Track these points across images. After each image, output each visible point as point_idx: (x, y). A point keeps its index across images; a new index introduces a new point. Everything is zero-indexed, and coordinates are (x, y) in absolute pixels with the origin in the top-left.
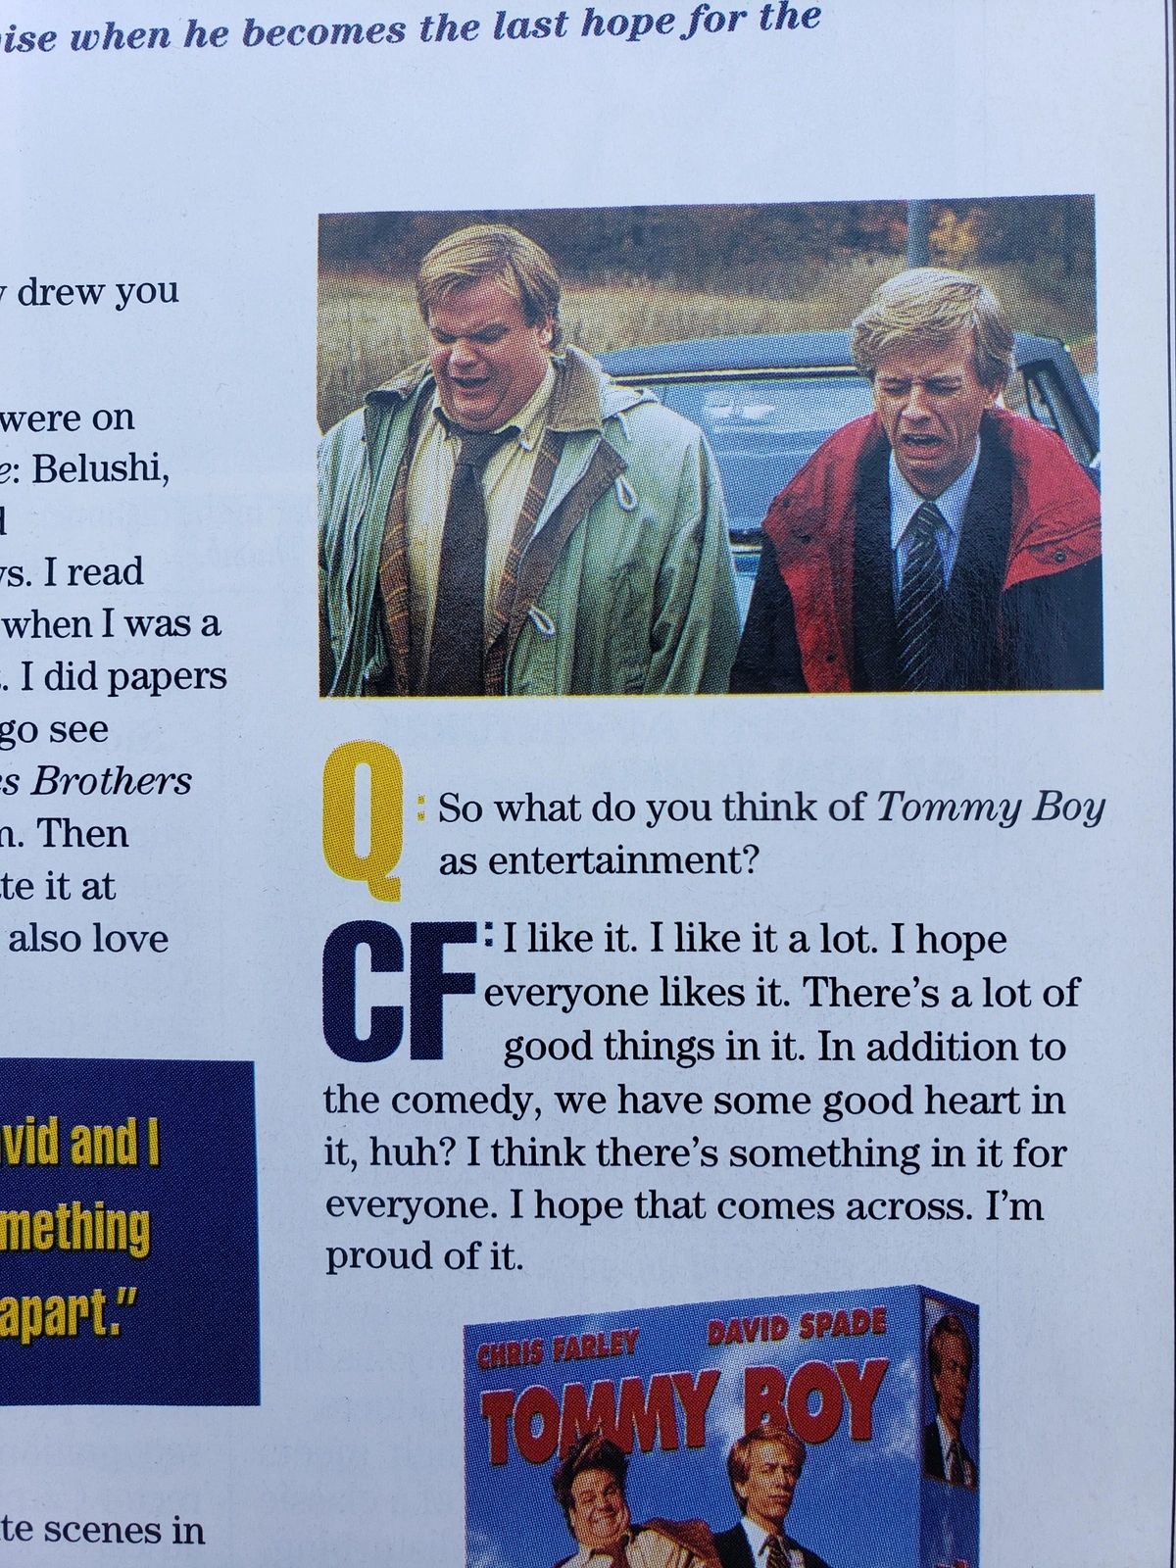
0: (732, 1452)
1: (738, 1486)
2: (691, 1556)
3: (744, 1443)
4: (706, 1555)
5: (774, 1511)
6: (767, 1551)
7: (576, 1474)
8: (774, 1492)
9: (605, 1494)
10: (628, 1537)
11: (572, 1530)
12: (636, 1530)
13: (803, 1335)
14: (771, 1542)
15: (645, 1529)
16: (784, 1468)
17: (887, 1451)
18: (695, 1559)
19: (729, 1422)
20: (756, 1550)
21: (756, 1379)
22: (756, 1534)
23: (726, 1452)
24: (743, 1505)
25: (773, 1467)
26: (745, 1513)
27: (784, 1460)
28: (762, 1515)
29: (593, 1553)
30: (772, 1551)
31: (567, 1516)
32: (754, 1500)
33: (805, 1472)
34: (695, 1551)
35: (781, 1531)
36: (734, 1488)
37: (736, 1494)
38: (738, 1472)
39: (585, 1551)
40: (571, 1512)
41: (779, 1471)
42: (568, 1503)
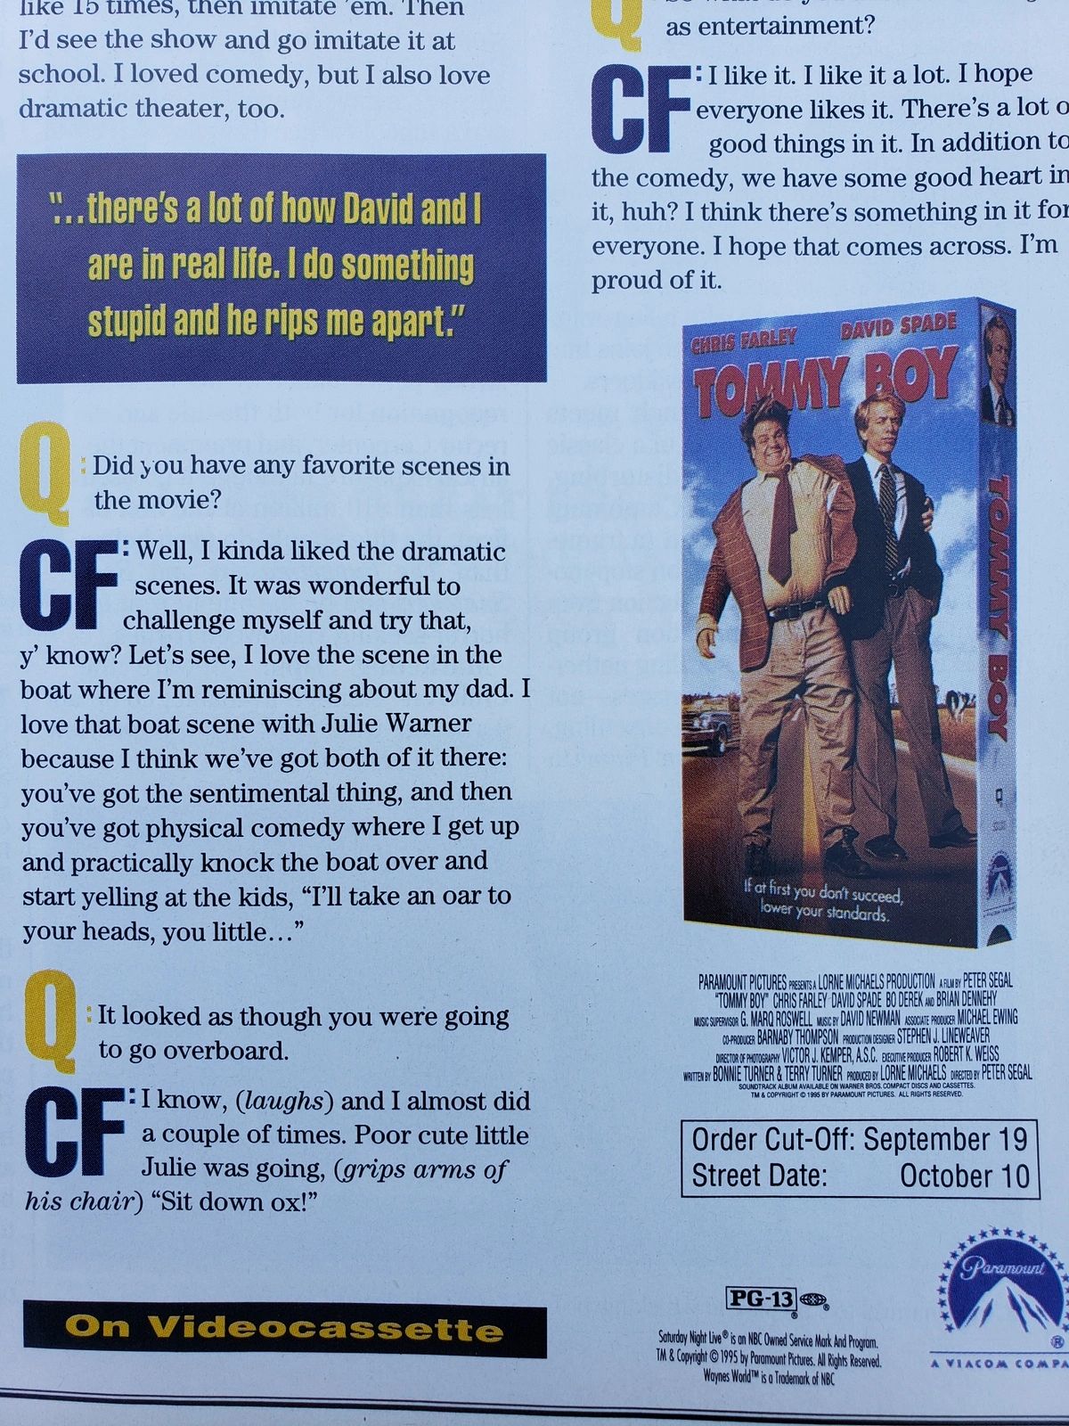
0: (858, 411)
1: (861, 432)
2: (831, 478)
3: (865, 404)
4: (841, 477)
5: (885, 448)
6: (880, 474)
7: (756, 424)
8: (885, 436)
9: (775, 437)
10: (788, 465)
11: (753, 461)
12: (795, 461)
13: (903, 332)
14: (883, 468)
15: (801, 461)
16: (892, 419)
17: (958, 405)
18: (833, 481)
19: (855, 390)
20: (873, 474)
21: (872, 361)
22: (873, 463)
23: (854, 410)
24: (865, 445)
25: (884, 419)
26: (866, 450)
27: (891, 414)
28: (877, 451)
29: (766, 476)
30: (883, 475)
31: (750, 451)
32: (872, 441)
33: (905, 421)
34: (833, 475)
35: (889, 461)
36: (858, 434)
37: (860, 438)
38: (861, 423)
39: (761, 475)
40: (753, 448)
41: (888, 421)
42: (751, 443)
